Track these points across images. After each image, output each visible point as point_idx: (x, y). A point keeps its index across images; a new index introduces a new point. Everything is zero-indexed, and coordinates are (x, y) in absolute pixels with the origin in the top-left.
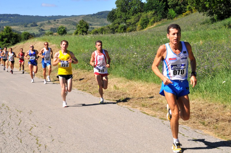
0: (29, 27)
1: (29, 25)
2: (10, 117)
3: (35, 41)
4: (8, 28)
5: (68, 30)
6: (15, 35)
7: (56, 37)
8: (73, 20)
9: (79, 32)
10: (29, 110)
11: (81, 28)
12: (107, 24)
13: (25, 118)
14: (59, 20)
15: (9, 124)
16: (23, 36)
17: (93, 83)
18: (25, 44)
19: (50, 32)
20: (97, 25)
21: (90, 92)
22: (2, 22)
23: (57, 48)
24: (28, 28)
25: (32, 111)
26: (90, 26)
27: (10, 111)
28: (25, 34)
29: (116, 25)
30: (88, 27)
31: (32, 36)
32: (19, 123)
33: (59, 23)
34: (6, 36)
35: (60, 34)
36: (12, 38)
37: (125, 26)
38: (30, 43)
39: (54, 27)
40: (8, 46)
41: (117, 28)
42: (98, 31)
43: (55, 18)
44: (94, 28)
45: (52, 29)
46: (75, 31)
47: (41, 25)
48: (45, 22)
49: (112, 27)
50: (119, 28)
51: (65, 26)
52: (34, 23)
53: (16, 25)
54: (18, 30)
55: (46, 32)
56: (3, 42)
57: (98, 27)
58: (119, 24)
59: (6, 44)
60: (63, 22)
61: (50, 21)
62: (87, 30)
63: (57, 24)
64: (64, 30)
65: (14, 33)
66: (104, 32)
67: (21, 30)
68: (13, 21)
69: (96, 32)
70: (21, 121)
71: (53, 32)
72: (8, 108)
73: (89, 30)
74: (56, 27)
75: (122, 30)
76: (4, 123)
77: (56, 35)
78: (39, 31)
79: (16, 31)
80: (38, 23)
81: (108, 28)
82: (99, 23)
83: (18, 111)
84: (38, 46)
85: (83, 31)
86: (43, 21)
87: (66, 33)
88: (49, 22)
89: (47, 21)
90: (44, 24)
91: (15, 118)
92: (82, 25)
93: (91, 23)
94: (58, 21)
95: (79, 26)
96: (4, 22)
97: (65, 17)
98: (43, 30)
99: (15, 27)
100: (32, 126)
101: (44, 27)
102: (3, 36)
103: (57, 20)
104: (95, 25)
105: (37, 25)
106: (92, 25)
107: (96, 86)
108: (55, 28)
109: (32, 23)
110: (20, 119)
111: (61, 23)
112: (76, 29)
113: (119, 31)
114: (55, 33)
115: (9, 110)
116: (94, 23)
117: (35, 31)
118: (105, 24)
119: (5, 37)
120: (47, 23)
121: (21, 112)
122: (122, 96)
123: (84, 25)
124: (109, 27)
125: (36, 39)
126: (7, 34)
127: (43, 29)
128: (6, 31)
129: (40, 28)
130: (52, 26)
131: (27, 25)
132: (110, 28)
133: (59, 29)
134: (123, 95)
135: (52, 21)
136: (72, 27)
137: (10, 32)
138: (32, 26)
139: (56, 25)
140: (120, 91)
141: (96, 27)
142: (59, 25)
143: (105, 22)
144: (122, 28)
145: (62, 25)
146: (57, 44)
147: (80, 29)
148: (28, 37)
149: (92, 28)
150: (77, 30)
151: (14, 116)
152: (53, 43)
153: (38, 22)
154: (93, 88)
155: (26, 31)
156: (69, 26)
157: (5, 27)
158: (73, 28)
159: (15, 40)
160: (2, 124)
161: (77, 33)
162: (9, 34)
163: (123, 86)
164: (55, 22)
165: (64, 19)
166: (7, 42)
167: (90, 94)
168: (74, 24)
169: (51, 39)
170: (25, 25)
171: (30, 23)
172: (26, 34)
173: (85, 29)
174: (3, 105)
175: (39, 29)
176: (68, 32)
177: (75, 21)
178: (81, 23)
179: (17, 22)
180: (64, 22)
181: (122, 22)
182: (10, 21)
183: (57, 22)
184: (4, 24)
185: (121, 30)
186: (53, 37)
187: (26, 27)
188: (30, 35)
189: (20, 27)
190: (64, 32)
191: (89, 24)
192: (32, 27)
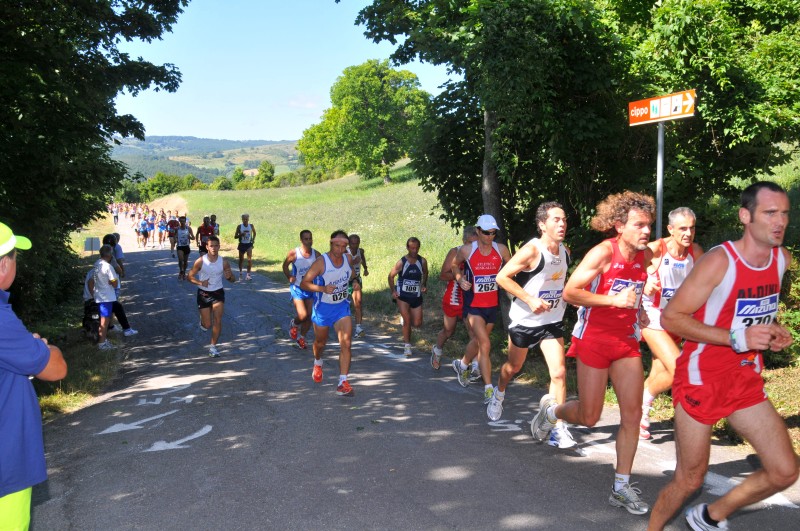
0: (210, 159)
1: (210, 155)
8: (282, 148)
14: (260, 147)
22: (168, 150)
24: (207, 161)
39: (251, 160)
43: (253, 144)
48: (236, 151)
51: (269, 158)
52: (219, 151)
53: (186, 155)
54: (191, 163)
67: (197, 162)
74: (254, 160)
78: (226, 165)
80: (225, 153)
90: (235, 154)
96: (171, 149)
97: (271, 142)
98: (231, 164)
99: (187, 157)
101: (235, 159)
105: (222, 156)
109: (215, 152)
117: (218, 165)
120: (239, 152)
127: (233, 162)
130: (248, 158)
131: (206, 155)
135: (248, 149)
136: (281, 161)
138: (215, 156)
139: (254, 156)
142: (261, 157)
165: (268, 146)
168: (286, 156)
177: (286, 150)
189: (195, 158)
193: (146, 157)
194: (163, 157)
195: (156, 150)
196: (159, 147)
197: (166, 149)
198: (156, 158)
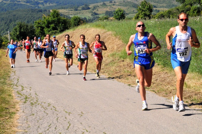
0: (80, 11)
1: (80, 8)
2: (57, 119)
3: (87, 28)
4: (55, 12)
5: (127, 13)
6: (63, 20)
7: (112, 22)
9: (141, 16)
10: (80, 112)
11: (143, 11)
12: (176, 6)
13: (75, 121)
15: (55, 128)
16: (72, 22)
17: (157, 80)
18: (74, 31)
19: (105, 17)
20: (163, 7)
21: (154, 91)
22: (49, 5)
23: (113, 36)
24: (78, 12)
25: (83, 112)
26: (155, 9)
27: (57, 113)
28: (75, 19)
29: (187, 6)
30: (152, 9)
31: (83, 21)
32: (68, 127)
33: (116, 5)
34: (53, 22)
35: (117, 18)
36: (59, 24)
37: (199, 8)
38: (81, 30)
39: (110, 10)
40: (55, 33)
41: (189, 10)
42: (164, 15)
44: (159, 11)
45: (107, 13)
46: (135, 15)
47: (95, 8)
48: (99, 4)
49: (181, 10)
50: (191, 11)
51: (123, 8)
52: (86, 5)
53: (62, 8)
54: (67, 14)
55: (101, 16)
56: (50, 29)
57: (164, 10)
58: (191, 6)
59: (53, 31)
60: (120, 3)
61: (105, 2)
62: (151, 14)
63: (114, 7)
64: (123, 13)
65: (62, 18)
66: (171, 16)
67: (71, 13)
68: (60, 4)
69: (162, 16)
70: (70, 124)
71: (108, 16)
72: (55, 109)
73: (152, 13)
74: (112, 10)
75: (196, 13)
76: (50, 126)
77: (112, 20)
78: (92, 15)
79: (65, 15)
80: (91, 6)
81: (177, 11)
82: (165, 5)
83: (66, 112)
84: (90, 34)
85: (145, 15)
86: (97, 3)
87: (125, 17)
88: (104, 4)
89: (102, 3)
90: (98, 7)
91: (63, 120)
92: (144, 8)
93: (155, 4)
94: (115, 2)
95: (140, 9)
96: (51, 5)
98: (96, 14)
99: (63, 10)
100: (83, 131)
101: (98, 10)
102: (49, 21)
103: (113, 1)
104: (161, 7)
105: (89, 8)
106: (156, 8)
107: (161, 83)
108: (111, 12)
109: (84, 6)
110: (69, 123)
111: (119, 5)
112: (137, 12)
113: (191, 14)
114: (111, 18)
115: (56, 110)
116: (159, 4)
117: (87, 15)
118: (173, 6)
119: (51, 23)
120: (101, 5)
121: (71, 114)
122: (194, 96)
123: (146, 7)
124: (178, 9)
125: (88, 25)
126: (53, 19)
127: (97, 12)
128: (53, 15)
129: (94, 11)
130: (108, 9)
131: (77, 7)
132: (179, 11)
133: (117, 12)
134: (196, 94)
135: (108, 3)
136: (132, 10)
137: (57, 17)
138: (83, 9)
139: (112, 7)
140: (192, 90)
141: (161, 10)
142: (117, 8)
143: (173, 3)
144: (195, 10)
145: (120, 7)
146: (113, 31)
147: (141, 12)
148: (79, 22)
149: (156, 10)
150: (137, 14)
151: (62, 118)
152: (109, 30)
153: (91, 4)
154: (158, 85)
155: (76, 16)
156: (128, 8)
157: (51, 11)
158: (134, 11)
159: (63, 26)
160: (48, 128)
161: (137, 18)
162: (56, 19)
163: (196, 84)
164: (111, 4)
166: (54, 29)
167: (154, 93)
168: (135, 6)
169: (106, 25)
170: (75, 8)
171: (81, 5)
172: (77, 19)
173: (148, 13)
174: (49, 105)
175: (92, 12)
176: (126, 16)
177: (136, 3)
178: (143, 5)
179: (66, 4)
180: (122, 3)
181: (195, 3)
182: (58, 3)
183: (113, 3)
184: (51, 7)
185: (194, 13)
186: (108, 23)
187: (76, 10)
188: (81, 20)
189: (69, 10)
190: (121, 16)
191: (153, 6)
192: (84, 11)
193: (33, 11)
194: (46, 10)
195: (40, 6)
196: (42, 4)
197: (48, 5)
198: (41, 11)
